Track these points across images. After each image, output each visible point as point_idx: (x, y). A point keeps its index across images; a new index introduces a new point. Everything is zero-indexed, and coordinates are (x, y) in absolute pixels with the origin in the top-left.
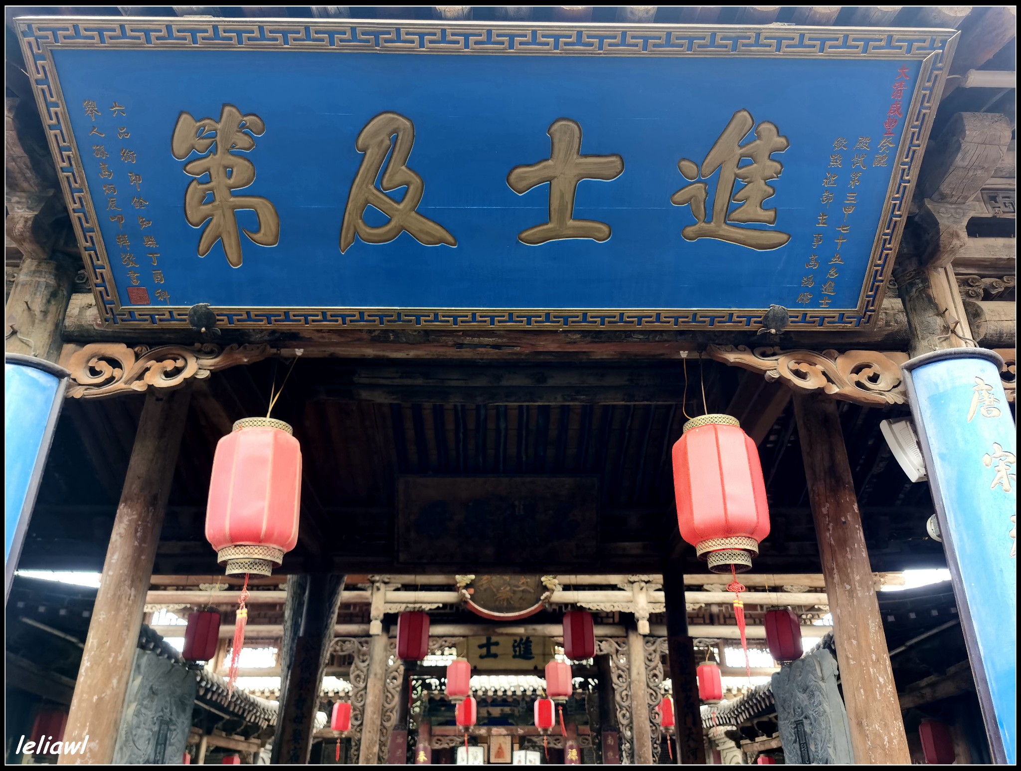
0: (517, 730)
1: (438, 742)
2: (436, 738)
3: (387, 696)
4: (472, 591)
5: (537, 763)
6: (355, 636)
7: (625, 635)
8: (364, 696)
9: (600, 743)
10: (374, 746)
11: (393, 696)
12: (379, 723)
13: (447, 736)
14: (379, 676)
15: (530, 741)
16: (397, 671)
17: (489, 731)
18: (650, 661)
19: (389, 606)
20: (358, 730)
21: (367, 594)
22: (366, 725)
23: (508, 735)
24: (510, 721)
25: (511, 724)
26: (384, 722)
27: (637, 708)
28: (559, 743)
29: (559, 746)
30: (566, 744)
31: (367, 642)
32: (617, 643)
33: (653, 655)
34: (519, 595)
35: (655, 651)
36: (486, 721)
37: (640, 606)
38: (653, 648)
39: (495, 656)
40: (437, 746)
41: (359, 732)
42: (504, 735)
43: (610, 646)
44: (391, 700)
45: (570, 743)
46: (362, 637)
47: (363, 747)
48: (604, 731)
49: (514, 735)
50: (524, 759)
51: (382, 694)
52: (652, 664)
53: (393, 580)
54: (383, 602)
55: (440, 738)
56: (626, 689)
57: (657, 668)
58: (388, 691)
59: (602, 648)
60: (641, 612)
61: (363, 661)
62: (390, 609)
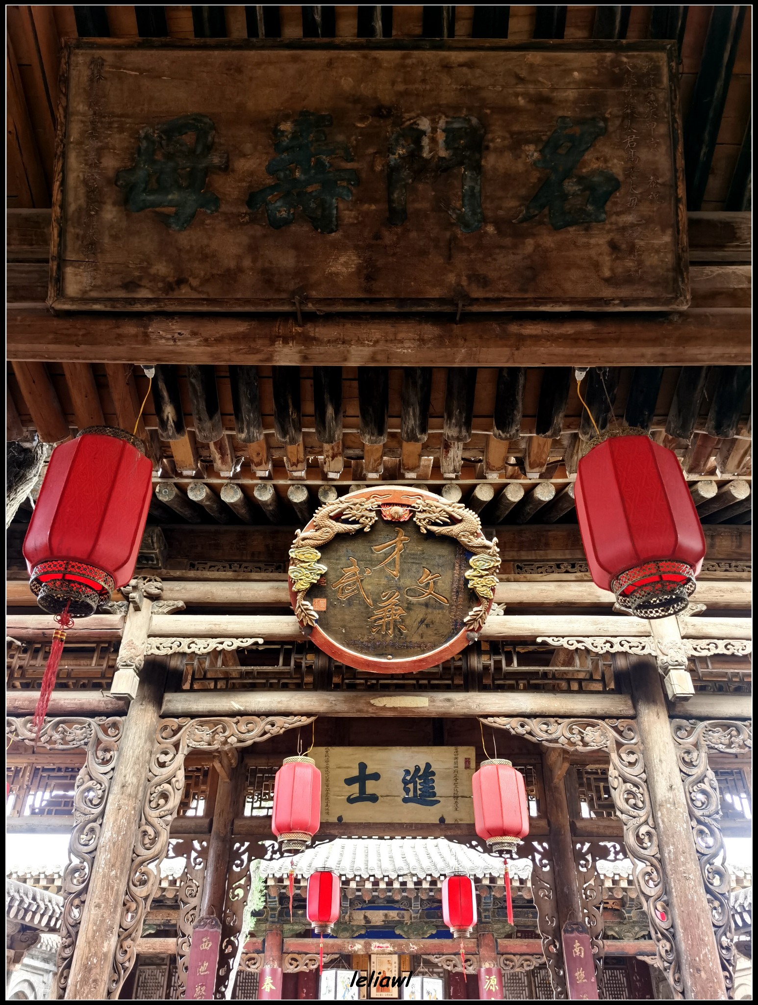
0: (407, 945)
1: (293, 962)
2: (290, 956)
3: (145, 833)
4: (321, 603)
5: (439, 996)
6: (92, 714)
7: (631, 712)
8: (97, 830)
9: (560, 954)
10: (105, 937)
11: (157, 834)
12: (123, 888)
13: (306, 954)
14: (129, 790)
15: (428, 963)
16: (169, 783)
17: (367, 946)
18: (690, 764)
19: (156, 641)
20: (77, 902)
21: (113, 619)
22: (93, 892)
23: (395, 953)
24: (397, 932)
25: (400, 937)
26: (132, 887)
27: (676, 859)
28: (470, 966)
29: (471, 970)
30: (481, 967)
31: (115, 725)
32: (616, 729)
33: (695, 755)
34: (419, 614)
35: (696, 745)
36: (363, 932)
37: (666, 641)
38: (691, 740)
39: (374, 798)
40: (291, 969)
41: (77, 907)
42: (390, 954)
43: (603, 734)
44: (153, 841)
45: (486, 965)
46: (108, 715)
47: (81, 941)
48: (566, 931)
49: (404, 953)
50: (420, 990)
51: (134, 827)
52: (696, 772)
53: (166, 594)
54: (144, 633)
55: (295, 956)
56: (646, 822)
57: (706, 780)
58: (148, 823)
59: (587, 739)
60: (671, 652)
61: (105, 762)
62: (158, 648)
